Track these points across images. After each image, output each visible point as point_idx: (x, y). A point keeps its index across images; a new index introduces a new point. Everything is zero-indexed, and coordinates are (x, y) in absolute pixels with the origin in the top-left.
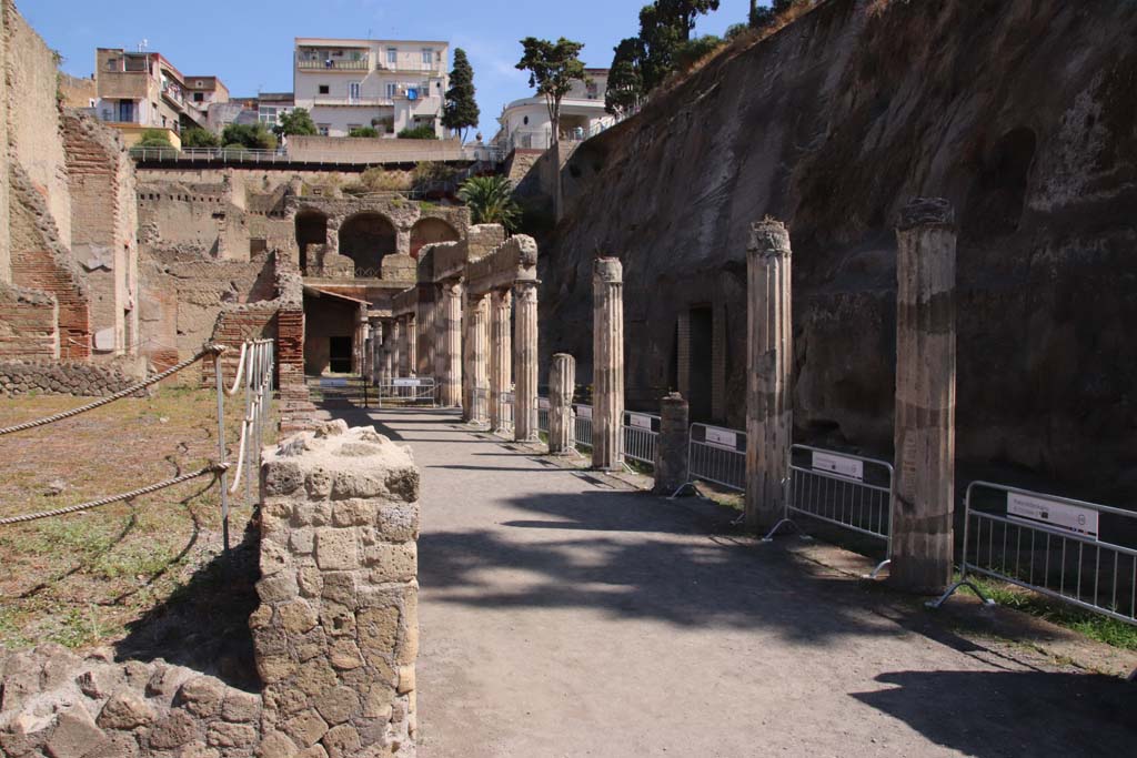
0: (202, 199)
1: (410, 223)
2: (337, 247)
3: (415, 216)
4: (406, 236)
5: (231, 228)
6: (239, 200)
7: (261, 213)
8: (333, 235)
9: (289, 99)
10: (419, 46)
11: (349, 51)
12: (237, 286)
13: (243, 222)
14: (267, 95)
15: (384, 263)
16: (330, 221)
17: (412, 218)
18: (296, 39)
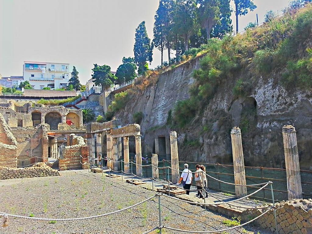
0: (2, 108)
1: (66, 114)
2: (44, 121)
3: (67, 112)
4: (65, 118)
5: (11, 117)
6: (13, 108)
7: (19, 112)
8: (43, 118)
9: (22, 78)
10: (60, 65)
11: (40, 65)
12: (30, 136)
13: (15, 115)
14: (13, 76)
15: (59, 125)
16: (42, 114)
17: (66, 113)
18: (24, 62)
